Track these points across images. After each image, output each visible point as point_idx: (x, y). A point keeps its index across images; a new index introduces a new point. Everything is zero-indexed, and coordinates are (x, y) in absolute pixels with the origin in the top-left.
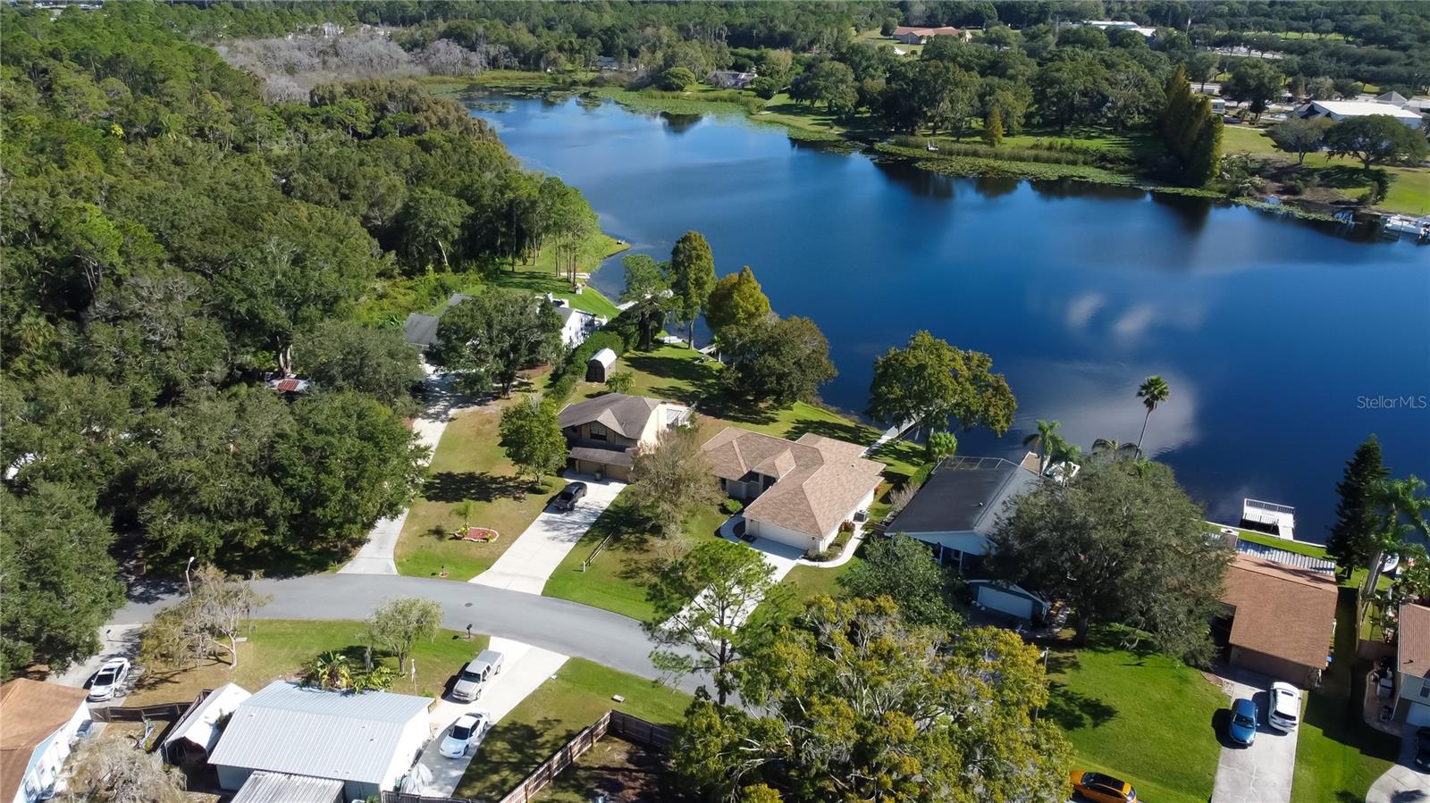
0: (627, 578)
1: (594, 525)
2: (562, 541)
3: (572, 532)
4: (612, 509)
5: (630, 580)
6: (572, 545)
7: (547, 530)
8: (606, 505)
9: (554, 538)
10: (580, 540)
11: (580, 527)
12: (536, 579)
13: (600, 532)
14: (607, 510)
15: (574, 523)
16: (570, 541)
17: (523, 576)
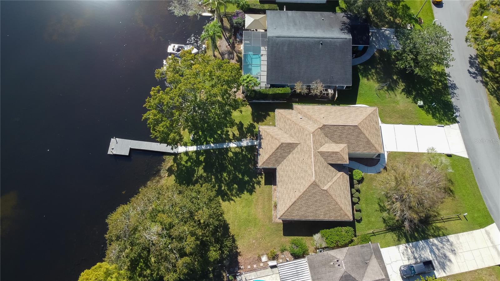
0: (451, 191)
1: (425, 238)
2: (451, 245)
3: (440, 245)
4: (404, 240)
5: (452, 188)
6: (452, 238)
7: (450, 261)
8: (402, 247)
9: (453, 251)
10: (444, 235)
11: (434, 244)
12: (488, 233)
13: (429, 230)
14: (408, 242)
15: (432, 251)
16: (448, 241)
17: (492, 243)
